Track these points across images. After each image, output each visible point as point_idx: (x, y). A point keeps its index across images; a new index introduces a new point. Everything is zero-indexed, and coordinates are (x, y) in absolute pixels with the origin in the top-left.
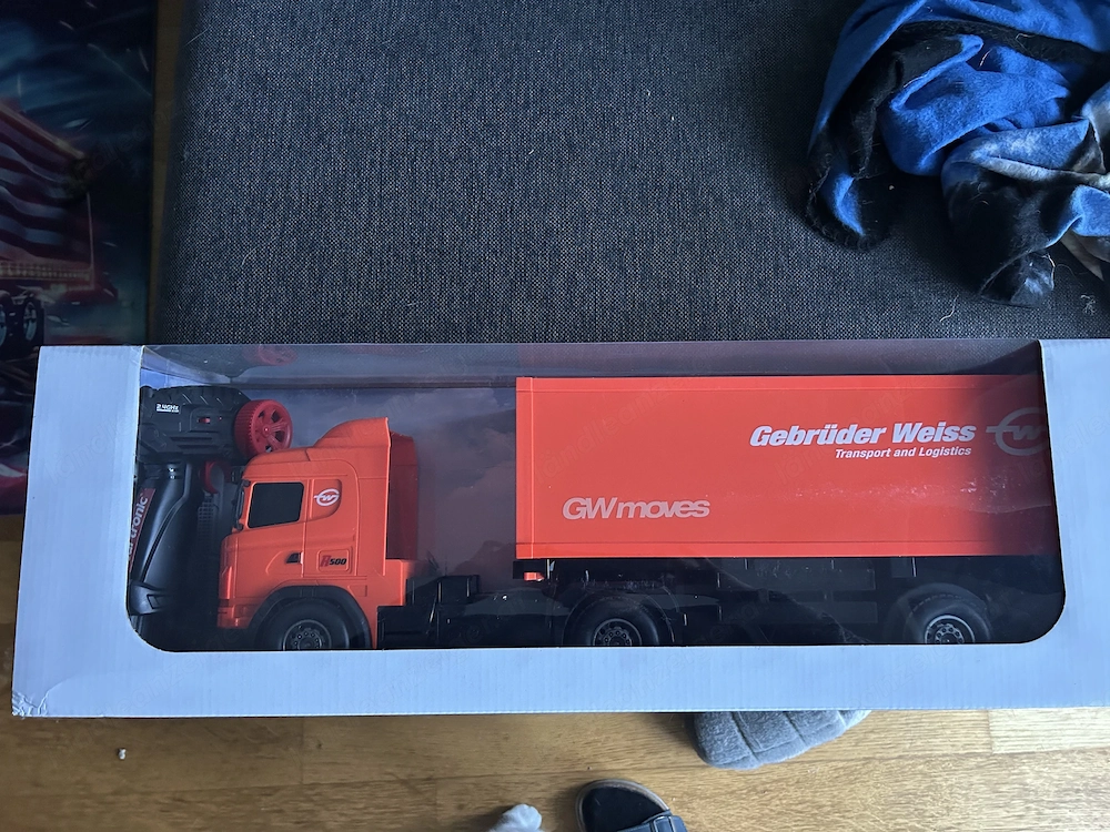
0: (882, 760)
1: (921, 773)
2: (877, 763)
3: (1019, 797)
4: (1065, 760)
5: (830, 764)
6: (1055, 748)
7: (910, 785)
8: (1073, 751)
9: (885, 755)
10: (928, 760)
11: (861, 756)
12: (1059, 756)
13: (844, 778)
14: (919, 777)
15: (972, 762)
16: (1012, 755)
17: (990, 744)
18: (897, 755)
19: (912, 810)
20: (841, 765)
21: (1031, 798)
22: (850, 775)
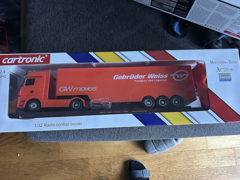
0: (184, 151)
1: (193, 154)
2: (183, 152)
3: (213, 158)
4: (223, 150)
5: (173, 152)
6: (221, 148)
7: (190, 156)
8: (225, 148)
9: (185, 150)
10: (194, 151)
11: (180, 151)
12: (222, 149)
13: (176, 155)
14: (192, 155)
15: (204, 151)
16: (212, 150)
17: (207, 147)
18: (187, 150)
19: (191, 162)
20: (176, 152)
21: (216, 158)
22: (178, 154)
